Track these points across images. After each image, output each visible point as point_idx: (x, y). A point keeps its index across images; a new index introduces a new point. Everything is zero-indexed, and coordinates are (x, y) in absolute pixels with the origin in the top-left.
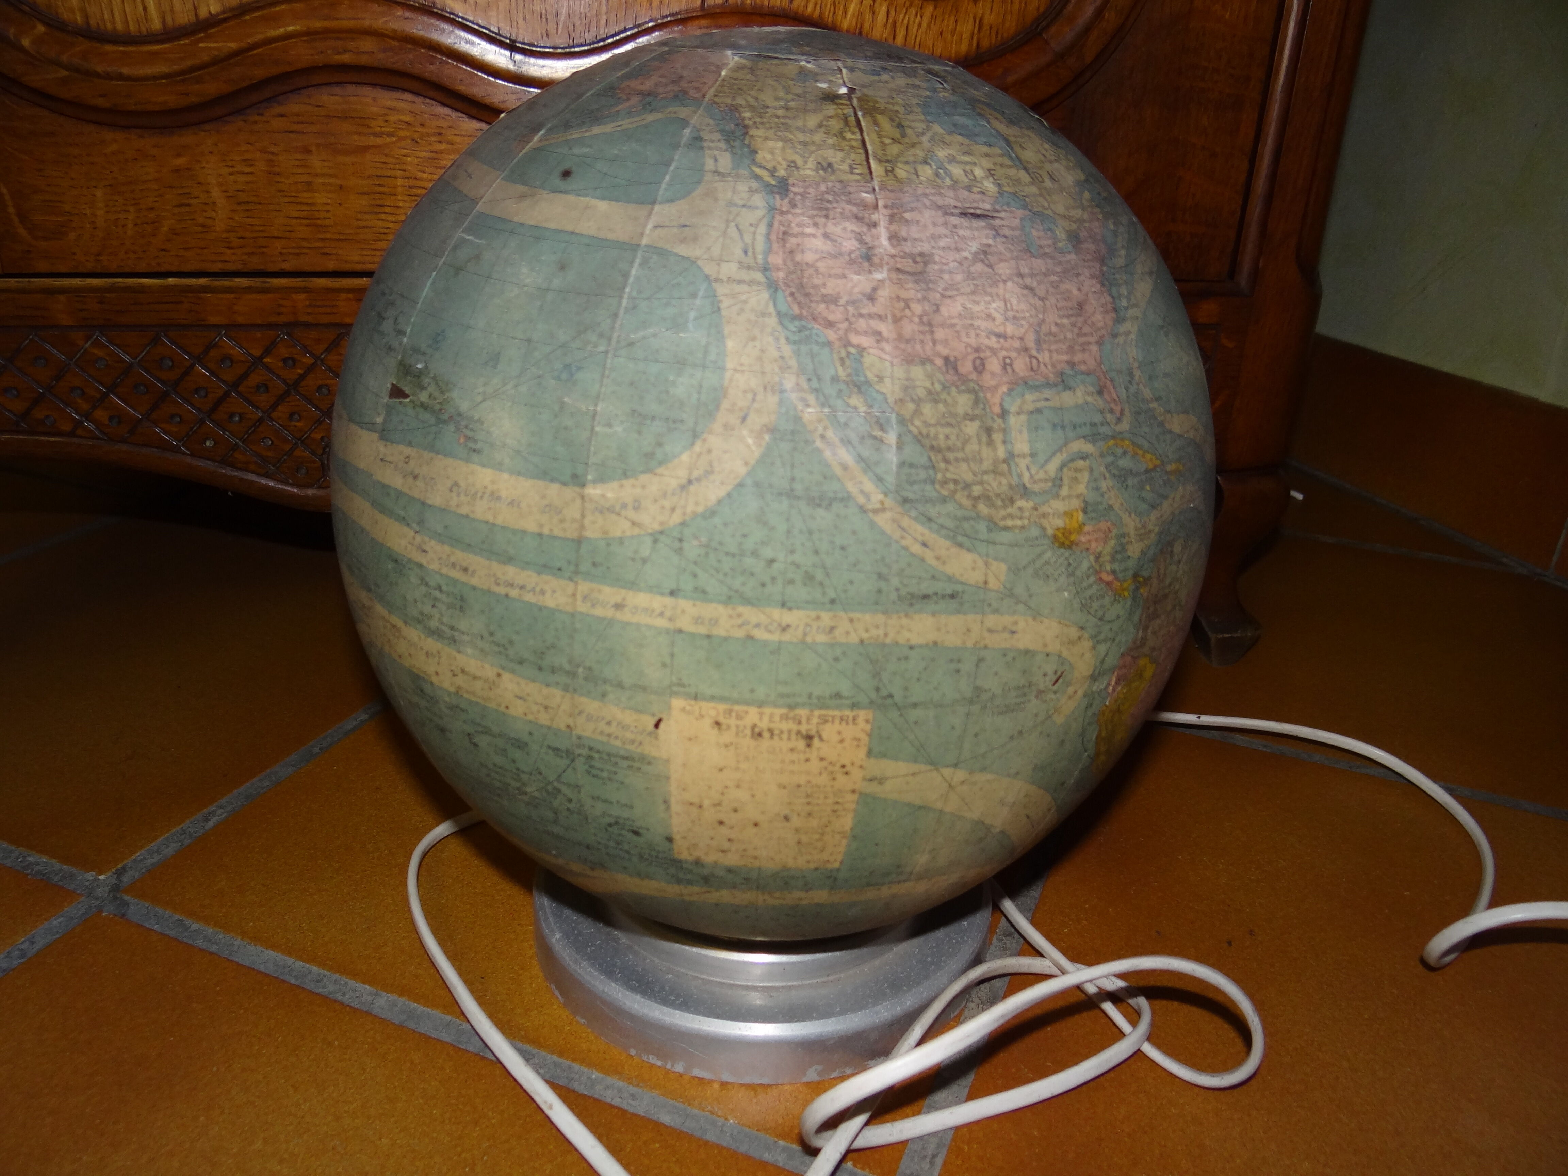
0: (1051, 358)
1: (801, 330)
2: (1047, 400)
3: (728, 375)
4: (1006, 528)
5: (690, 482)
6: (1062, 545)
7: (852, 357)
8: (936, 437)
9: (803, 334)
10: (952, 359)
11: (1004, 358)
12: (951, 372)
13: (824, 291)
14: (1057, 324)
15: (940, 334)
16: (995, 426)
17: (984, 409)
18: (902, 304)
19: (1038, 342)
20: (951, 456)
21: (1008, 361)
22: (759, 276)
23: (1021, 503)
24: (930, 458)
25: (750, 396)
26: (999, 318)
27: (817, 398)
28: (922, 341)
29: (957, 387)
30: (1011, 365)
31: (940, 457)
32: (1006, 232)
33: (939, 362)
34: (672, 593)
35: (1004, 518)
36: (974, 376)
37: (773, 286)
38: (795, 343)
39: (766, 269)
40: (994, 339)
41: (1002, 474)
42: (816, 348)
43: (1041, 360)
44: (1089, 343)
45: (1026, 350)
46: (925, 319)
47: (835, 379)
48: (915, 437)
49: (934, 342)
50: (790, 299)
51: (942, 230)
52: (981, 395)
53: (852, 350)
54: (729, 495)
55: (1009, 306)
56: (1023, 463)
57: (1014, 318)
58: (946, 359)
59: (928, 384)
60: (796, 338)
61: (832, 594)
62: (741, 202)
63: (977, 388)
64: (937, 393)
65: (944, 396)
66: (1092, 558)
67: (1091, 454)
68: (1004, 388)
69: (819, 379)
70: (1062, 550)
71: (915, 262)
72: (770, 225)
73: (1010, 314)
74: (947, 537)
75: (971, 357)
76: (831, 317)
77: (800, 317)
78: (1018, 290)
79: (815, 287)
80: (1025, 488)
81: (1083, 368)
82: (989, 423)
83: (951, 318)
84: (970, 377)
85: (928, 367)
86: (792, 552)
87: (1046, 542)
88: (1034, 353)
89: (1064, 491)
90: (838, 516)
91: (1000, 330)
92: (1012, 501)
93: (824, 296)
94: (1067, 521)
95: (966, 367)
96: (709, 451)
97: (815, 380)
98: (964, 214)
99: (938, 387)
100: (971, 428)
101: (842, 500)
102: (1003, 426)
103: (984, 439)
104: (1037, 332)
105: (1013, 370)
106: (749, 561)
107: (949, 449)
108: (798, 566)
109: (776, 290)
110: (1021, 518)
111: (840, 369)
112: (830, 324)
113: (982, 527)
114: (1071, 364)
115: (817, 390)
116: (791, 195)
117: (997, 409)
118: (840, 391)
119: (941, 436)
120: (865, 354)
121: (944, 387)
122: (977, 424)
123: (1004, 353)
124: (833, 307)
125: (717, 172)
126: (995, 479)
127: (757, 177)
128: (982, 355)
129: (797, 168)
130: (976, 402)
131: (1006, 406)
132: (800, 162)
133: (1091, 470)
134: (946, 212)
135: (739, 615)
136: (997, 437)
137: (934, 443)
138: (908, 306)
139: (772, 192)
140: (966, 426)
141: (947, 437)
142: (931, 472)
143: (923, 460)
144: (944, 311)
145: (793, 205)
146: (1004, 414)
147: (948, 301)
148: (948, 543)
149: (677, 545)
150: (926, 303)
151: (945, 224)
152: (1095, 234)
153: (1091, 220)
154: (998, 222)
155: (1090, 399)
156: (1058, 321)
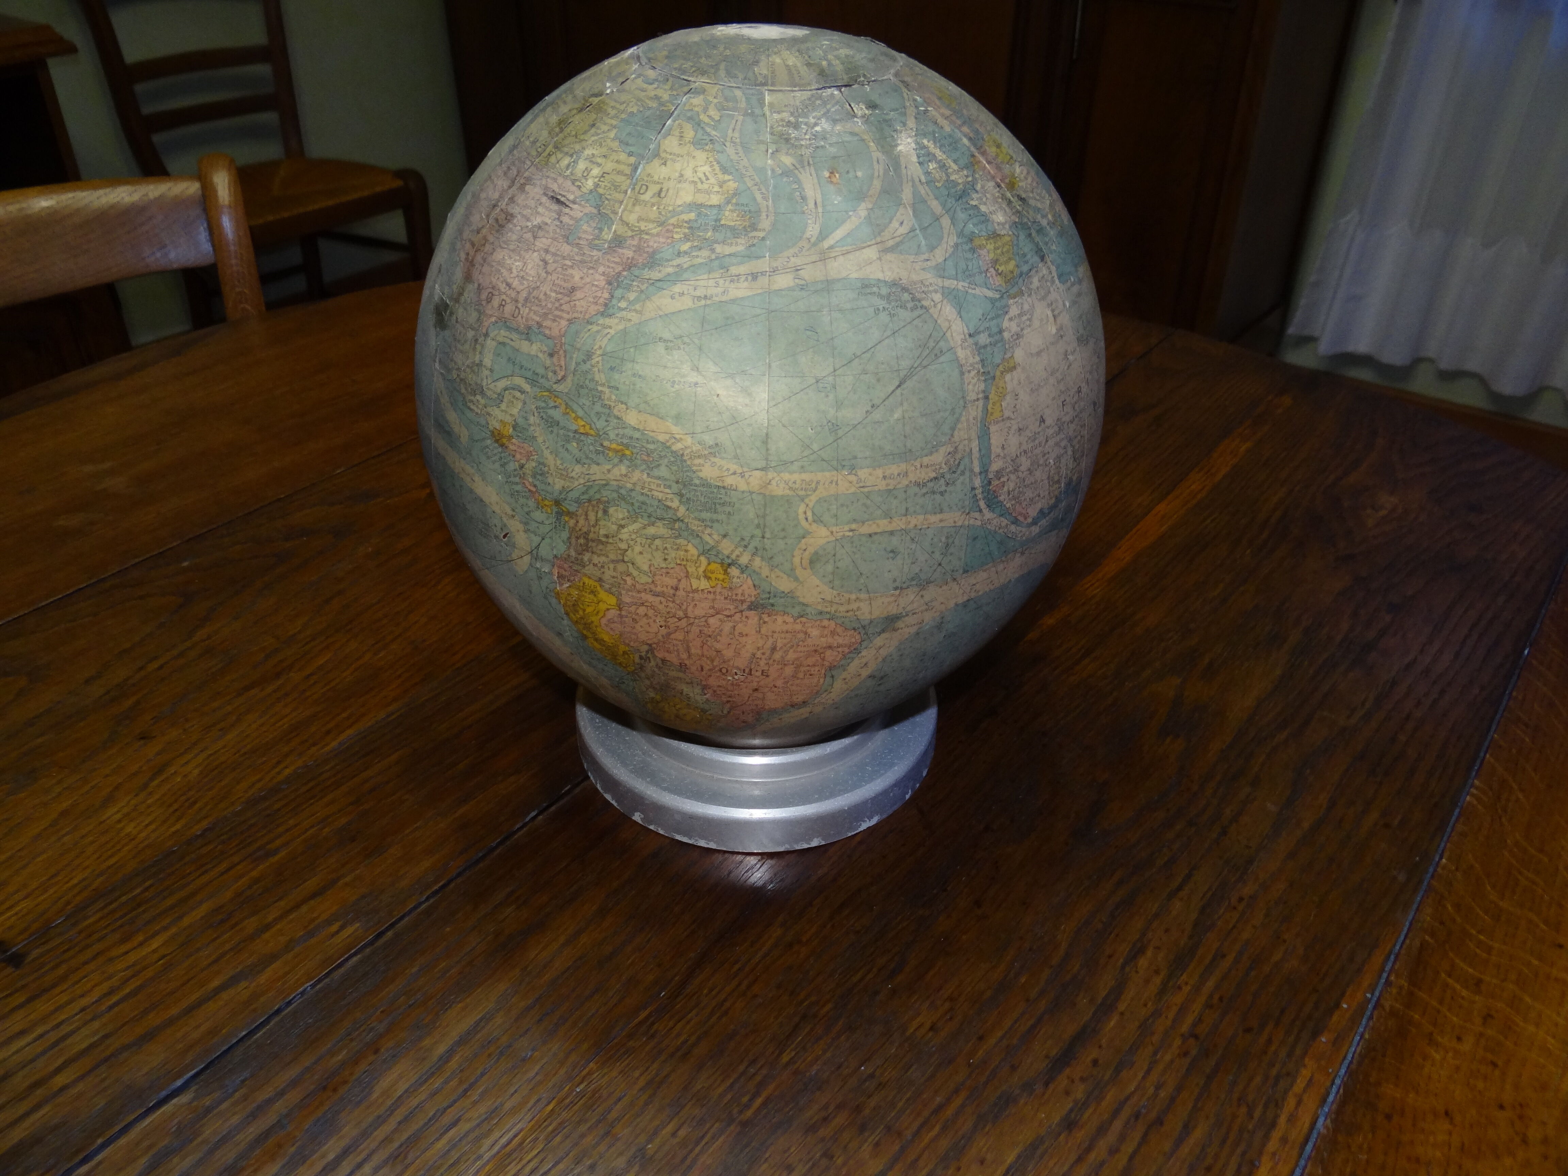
0: (528, 314)
2: (512, 340)
4: (469, 408)
6: (497, 441)
8: (457, 330)
10: (481, 287)
11: (503, 300)
12: (478, 294)
14: (545, 294)
15: (484, 270)
16: (479, 340)
17: (479, 326)
18: (483, 242)
19: (526, 300)
20: (458, 346)
21: (503, 303)
23: (478, 396)
24: (451, 341)
26: (515, 273)
28: (476, 269)
29: (475, 305)
30: (504, 306)
31: (455, 343)
32: (566, 219)
33: (476, 285)
35: (470, 401)
36: (484, 303)
40: (504, 285)
41: (474, 372)
43: (522, 312)
44: (561, 318)
45: (517, 301)
46: (484, 256)
48: (451, 324)
49: (480, 272)
52: (481, 316)
55: (525, 268)
56: (485, 372)
57: (522, 277)
59: (467, 296)
63: (482, 311)
64: (467, 304)
65: (469, 307)
66: (517, 464)
67: (528, 392)
68: (494, 319)
70: (497, 445)
71: (506, 218)
73: (522, 273)
74: (449, 395)
75: (490, 291)
78: (538, 260)
80: (482, 388)
81: (547, 332)
82: (478, 336)
83: (495, 261)
85: (471, 286)
87: (489, 433)
88: (520, 305)
89: (504, 406)
91: (510, 281)
92: (474, 393)
94: (502, 427)
95: (484, 296)
98: (552, 198)
99: (469, 300)
100: (470, 335)
102: (483, 342)
103: (473, 345)
104: (530, 293)
105: (503, 311)
107: (459, 341)
110: (478, 407)
113: (460, 401)
114: (540, 325)
117: (484, 331)
121: (471, 302)
122: (474, 333)
123: (504, 297)
126: (471, 373)
128: (494, 293)
130: (478, 320)
131: (489, 330)
133: (523, 403)
134: (546, 192)
136: (478, 347)
137: (456, 334)
140: (469, 331)
141: (460, 333)
142: (449, 350)
144: (494, 255)
146: (487, 335)
147: (498, 249)
151: (536, 200)
152: (648, 246)
153: (658, 235)
154: (567, 210)
155: (540, 355)
156: (548, 293)
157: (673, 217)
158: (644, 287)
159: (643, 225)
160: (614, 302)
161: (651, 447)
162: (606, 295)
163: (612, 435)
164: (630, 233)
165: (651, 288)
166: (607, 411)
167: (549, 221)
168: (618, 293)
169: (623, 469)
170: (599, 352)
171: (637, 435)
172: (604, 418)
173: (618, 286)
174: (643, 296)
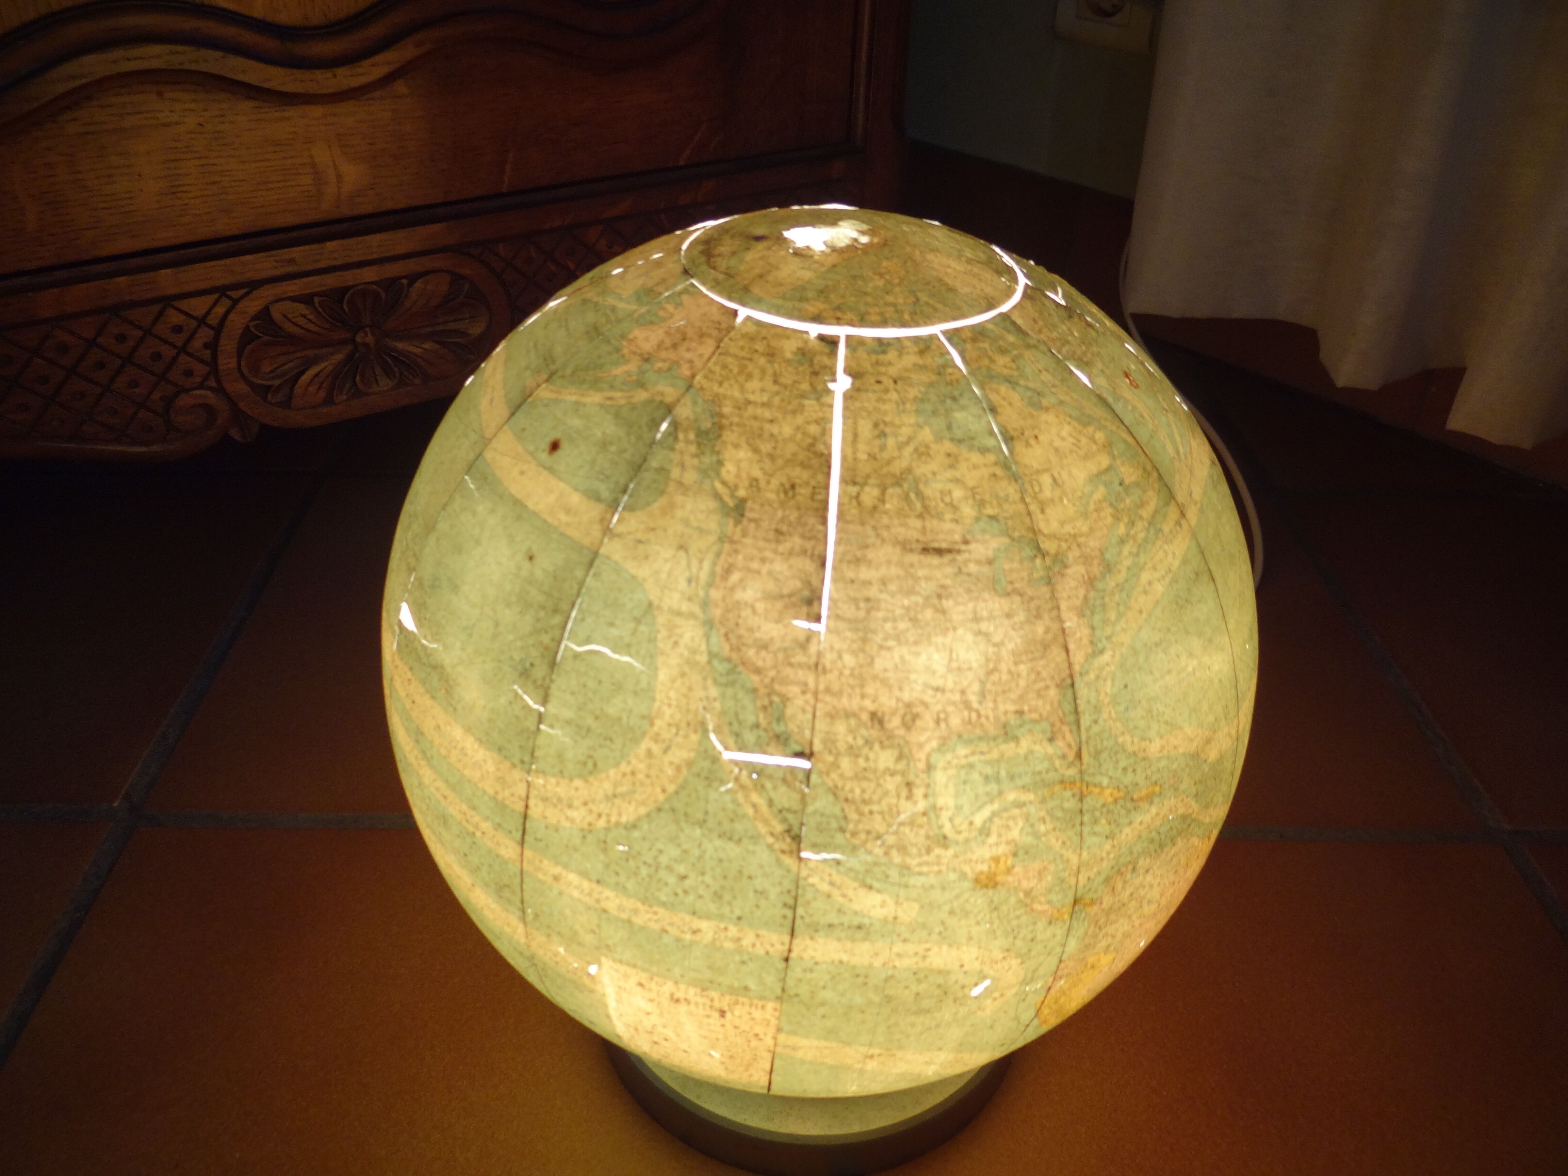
0: (995, 709)
1: (730, 672)
2: (983, 753)
3: (657, 704)
4: (920, 874)
5: (615, 796)
6: (986, 886)
7: (775, 706)
8: (852, 791)
9: (731, 678)
10: (880, 714)
11: (939, 712)
12: (877, 726)
13: (757, 635)
14: (1010, 672)
15: (870, 690)
16: (918, 782)
17: (908, 765)
18: (835, 655)
19: (983, 694)
20: (866, 809)
21: (942, 716)
22: (697, 610)
23: (937, 851)
24: (843, 810)
25: (674, 730)
26: (940, 669)
27: (736, 742)
28: (850, 696)
29: (881, 743)
30: (945, 719)
31: (853, 807)
32: (973, 568)
33: (865, 717)
34: (598, 882)
35: (920, 865)
36: (901, 732)
37: (709, 624)
38: (721, 684)
39: (705, 604)
40: (930, 692)
41: (921, 826)
42: (741, 695)
43: (983, 712)
44: (1047, 687)
45: (966, 703)
46: (856, 672)
47: (757, 726)
48: (829, 789)
49: (863, 696)
50: (723, 639)
51: (894, 571)
52: (906, 750)
53: (776, 699)
54: (648, 815)
55: (954, 656)
56: (945, 815)
57: (959, 669)
58: (873, 715)
59: (850, 739)
60: (723, 680)
61: (738, 912)
62: (695, 524)
63: (902, 742)
64: (859, 748)
65: (865, 750)
66: (1021, 895)
67: (1030, 802)
68: (934, 744)
69: (740, 723)
70: (985, 891)
71: (858, 608)
72: (718, 555)
73: (954, 665)
74: (855, 879)
75: (902, 712)
76: (760, 663)
77: (729, 660)
78: (969, 637)
79: (751, 630)
80: (945, 837)
81: (1035, 716)
82: (911, 777)
83: (885, 670)
84: (897, 732)
85: (853, 722)
86: (703, 874)
87: (967, 885)
88: (975, 705)
89: (992, 839)
90: (748, 851)
91: (940, 682)
92: (929, 851)
93: (755, 640)
94: (993, 866)
95: (894, 723)
96: (633, 773)
97: (736, 725)
98: (925, 550)
99: (860, 742)
100: (891, 784)
101: (752, 837)
102: (927, 781)
103: (904, 793)
104: (983, 683)
105: (947, 725)
106: (662, 873)
107: (864, 802)
108: (708, 886)
109: (711, 628)
110: (938, 864)
111: (761, 716)
112: (758, 671)
113: (894, 874)
114: (1020, 713)
115: (737, 735)
116: (745, 521)
117: (921, 765)
118: (759, 737)
119: (858, 791)
120: (789, 704)
121: (867, 742)
122: (898, 778)
123: (939, 707)
124: (763, 653)
125: (680, 484)
126: (911, 830)
127: (717, 496)
128: (914, 710)
129: (759, 489)
130: (900, 758)
131: (933, 760)
132: (762, 484)
133: (1027, 817)
134: (905, 546)
135: (655, 913)
136: (919, 792)
137: (850, 796)
138: (840, 657)
139: (728, 515)
140: (885, 781)
141: (863, 791)
142: (843, 823)
143: (837, 811)
144: (879, 664)
145: (744, 534)
146: (930, 768)
147: (884, 653)
148: (856, 884)
149: (602, 845)
150: (861, 655)
151: (900, 564)
152: (1092, 550)
153: (1091, 530)
154: (966, 555)
155: (1037, 748)
156: (1013, 668)
157: (1088, 503)
158: (1117, 598)
159: (1068, 529)
160: (1098, 633)
161: (1175, 766)
162: (1086, 631)
163: (1142, 782)
164: (1064, 545)
165: (1124, 594)
166: (1132, 760)
167: (948, 582)
168: (1097, 619)
169: (1154, 810)
170: (1106, 701)
171: (1164, 763)
172: (1130, 770)
173: (1093, 613)
174: (1122, 608)
